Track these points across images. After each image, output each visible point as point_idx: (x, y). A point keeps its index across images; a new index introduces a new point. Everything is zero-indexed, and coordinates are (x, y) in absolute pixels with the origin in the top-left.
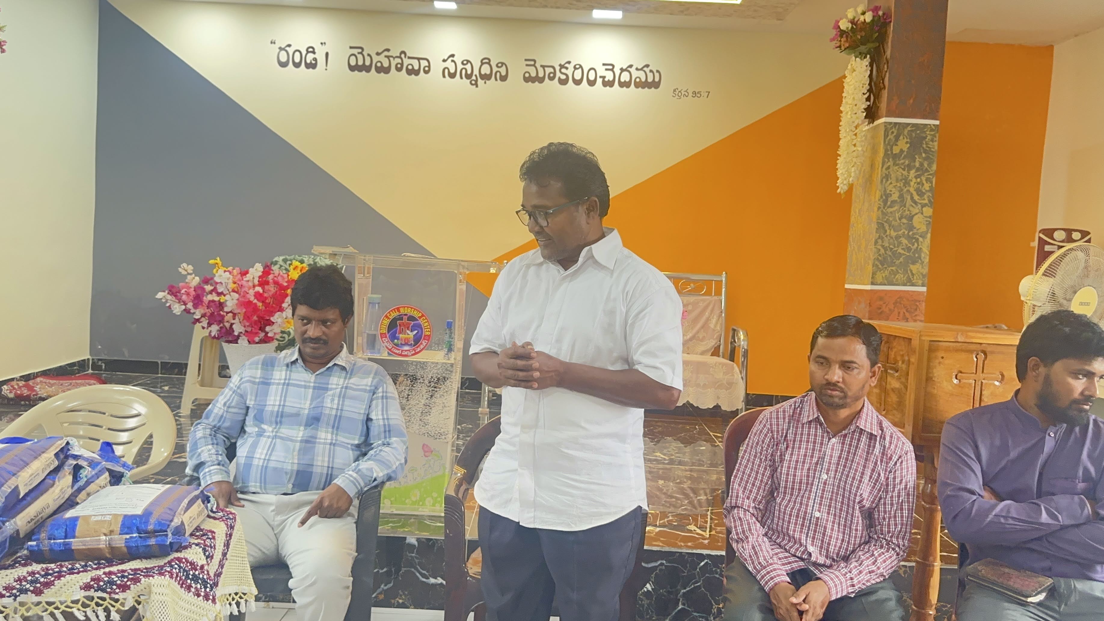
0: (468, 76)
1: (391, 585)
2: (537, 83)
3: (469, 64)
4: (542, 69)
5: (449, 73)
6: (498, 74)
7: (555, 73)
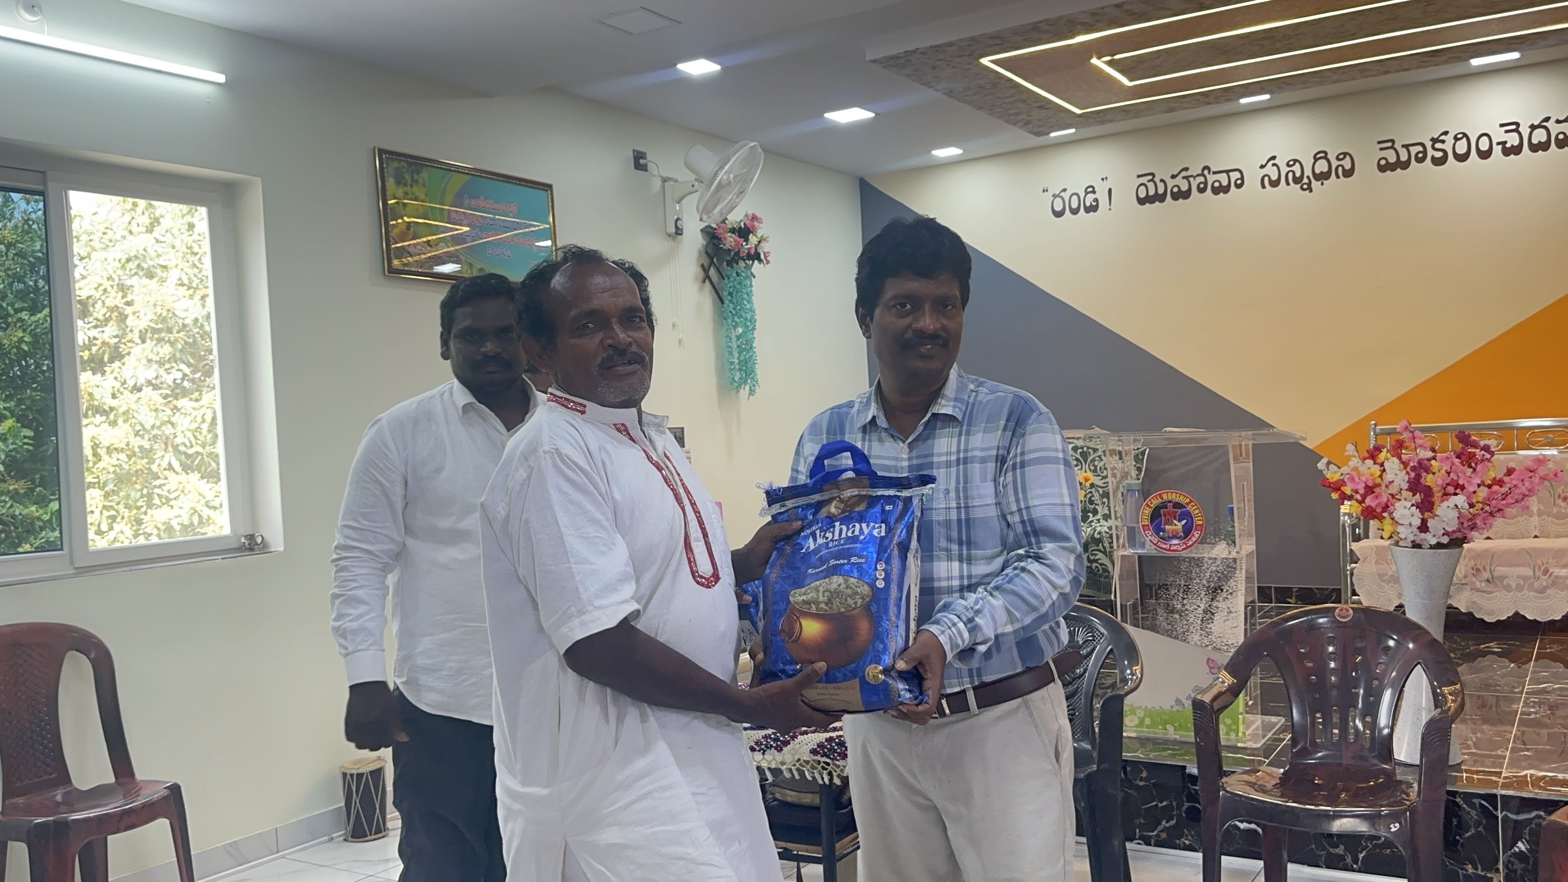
0: (1297, 180)
1: (1173, 822)
2: (1399, 170)
3: (1297, 164)
4: (1404, 150)
5: (1270, 181)
6: (1340, 170)
7: (1425, 152)
